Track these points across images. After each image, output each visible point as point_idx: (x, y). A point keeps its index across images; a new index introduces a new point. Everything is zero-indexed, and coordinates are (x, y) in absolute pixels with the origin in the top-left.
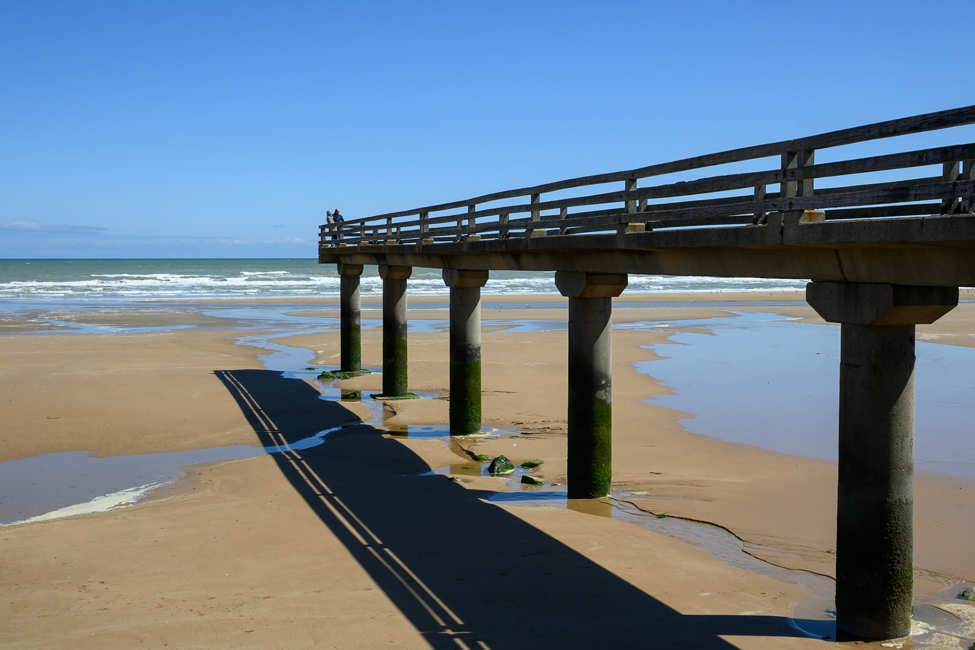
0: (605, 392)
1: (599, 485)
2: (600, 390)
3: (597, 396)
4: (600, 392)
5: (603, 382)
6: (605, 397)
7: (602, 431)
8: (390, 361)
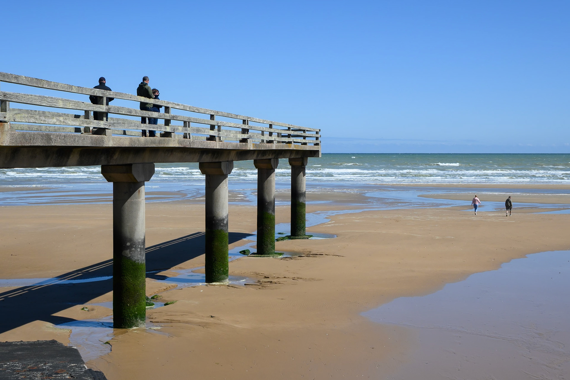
0: (130, 251)
1: (125, 319)
2: (125, 250)
3: (123, 254)
4: (126, 251)
5: (128, 244)
6: (130, 255)
7: (127, 280)
8: (261, 228)
